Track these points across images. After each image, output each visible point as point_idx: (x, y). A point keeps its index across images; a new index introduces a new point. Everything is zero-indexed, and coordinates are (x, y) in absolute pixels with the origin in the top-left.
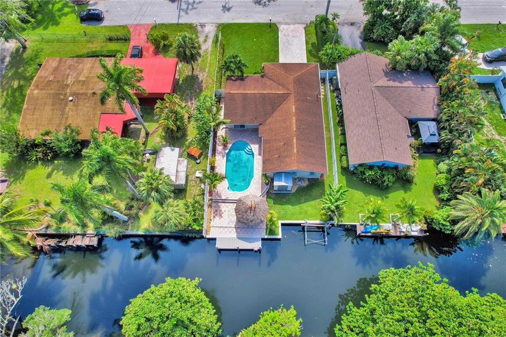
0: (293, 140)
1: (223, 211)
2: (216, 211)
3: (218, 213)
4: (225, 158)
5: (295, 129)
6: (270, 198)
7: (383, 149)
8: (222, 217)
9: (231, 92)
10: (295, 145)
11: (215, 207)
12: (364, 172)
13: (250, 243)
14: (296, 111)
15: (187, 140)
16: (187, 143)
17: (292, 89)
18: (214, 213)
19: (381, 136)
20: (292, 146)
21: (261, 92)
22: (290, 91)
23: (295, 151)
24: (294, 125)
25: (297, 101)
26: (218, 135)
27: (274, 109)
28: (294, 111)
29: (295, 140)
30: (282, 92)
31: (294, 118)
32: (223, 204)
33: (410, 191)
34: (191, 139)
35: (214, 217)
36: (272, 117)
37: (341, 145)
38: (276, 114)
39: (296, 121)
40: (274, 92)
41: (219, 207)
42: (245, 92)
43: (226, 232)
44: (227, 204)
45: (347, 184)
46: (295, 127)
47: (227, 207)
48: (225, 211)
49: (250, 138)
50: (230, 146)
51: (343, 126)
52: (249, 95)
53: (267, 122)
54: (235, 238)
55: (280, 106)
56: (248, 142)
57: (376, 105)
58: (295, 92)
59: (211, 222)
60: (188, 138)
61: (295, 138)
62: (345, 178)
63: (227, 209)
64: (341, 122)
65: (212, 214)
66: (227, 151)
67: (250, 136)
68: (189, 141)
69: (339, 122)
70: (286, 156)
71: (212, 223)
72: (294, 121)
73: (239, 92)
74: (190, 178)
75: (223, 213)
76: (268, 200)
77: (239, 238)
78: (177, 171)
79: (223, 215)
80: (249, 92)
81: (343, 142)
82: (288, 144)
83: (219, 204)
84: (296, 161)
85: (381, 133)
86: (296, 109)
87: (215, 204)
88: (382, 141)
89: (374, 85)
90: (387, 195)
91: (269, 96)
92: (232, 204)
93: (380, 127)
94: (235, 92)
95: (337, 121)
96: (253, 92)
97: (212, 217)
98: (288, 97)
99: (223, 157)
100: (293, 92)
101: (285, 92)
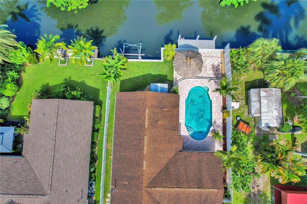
0: (149, 124)
1: (211, 70)
2: (217, 71)
3: (216, 69)
4: (213, 121)
5: (146, 137)
6: (169, 81)
7: (57, 111)
8: (212, 65)
9: (216, 190)
10: (147, 118)
11: (219, 74)
12: (81, 97)
13: (187, 44)
14: (142, 162)
15: (252, 143)
16: (252, 140)
17: (145, 194)
18: (219, 69)
19: (55, 128)
20: (150, 118)
21: (182, 189)
22: (147, 192)
23: (147, 111)
24: (146, 143)
25: (140, 178)
26: (222, 147)
27: (167, 168)
28: (145, 162)
29: (146, 123)
30: (157, 189)
31: (145, 152)
32: (211, 76)
33: (43, 85)
34: (248, 144)
35: (219, 65)
36: (168, 158)
37: (98, 131)
38: (164, 162)
39: (143, 149)
40: (167, 189)
41: (215, 74)
42: (200, 190)
43: (207, 53)
44: (208, 76)
45: (99, 92)
46: (145, 140)
47: (208, 74)
48: (210, 70)
49: (189, 143)
50: (210, 135)
51: (92, 153)
52: (196, 186)
53: (174, 153)
54: (200, 48)
55: (160, 172)
56: (191, 139)
57: (51, 168)
58: (141, 190)
59: (220, 62)
60: (251, 145)
61: (146, 127)
62: (100, 98)
63: (208, 72)
64: (93, 159)
65: (220, 68)
66: (212, 128)
67: (189, 145)
68: (250, 142)
69: (96, 161)
70: (156, 107)
71: (220, 60)
72: (145, 148)
73: (207, 190)
74: (244, 101)
75: (211, 69)
76: (172, 80)
77: (197, 48)
78: (260, 102)
79: (211, 67)
80: (196, 190)
81: (96, 133)
82: (154, 122)
83: (215, 76)
84: (147, 99)
85: (55, 130)
86: (142, 165)
87: (219, 76)
88: (56, 121)
89: (46, 197)
90: (65, 81)
91: (171, 184)
92: (204, 76)
93: (54, 138)
94: (212, 190)
95: (97, 162)
96: (191, 190)
97: (220, 65)
98: (150, 183)
99: (215, 122)
100: (144, 188)
101: (153, 189)
